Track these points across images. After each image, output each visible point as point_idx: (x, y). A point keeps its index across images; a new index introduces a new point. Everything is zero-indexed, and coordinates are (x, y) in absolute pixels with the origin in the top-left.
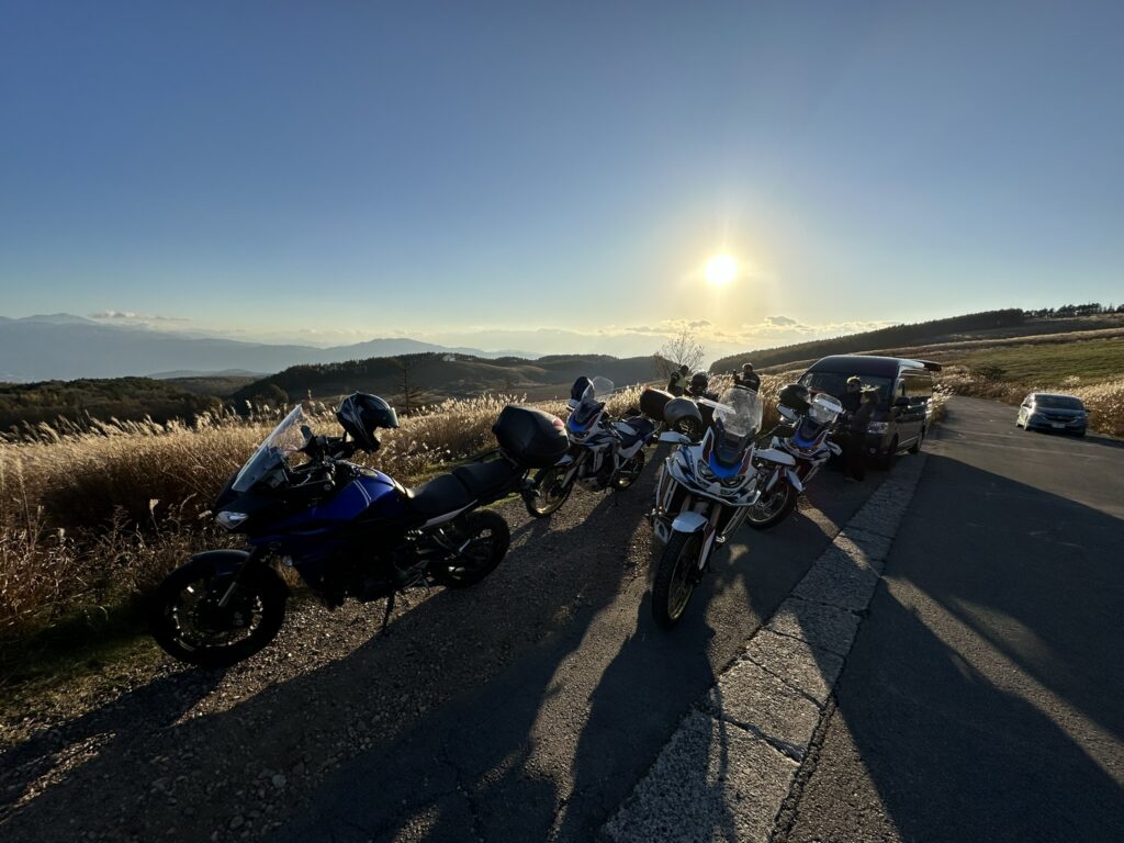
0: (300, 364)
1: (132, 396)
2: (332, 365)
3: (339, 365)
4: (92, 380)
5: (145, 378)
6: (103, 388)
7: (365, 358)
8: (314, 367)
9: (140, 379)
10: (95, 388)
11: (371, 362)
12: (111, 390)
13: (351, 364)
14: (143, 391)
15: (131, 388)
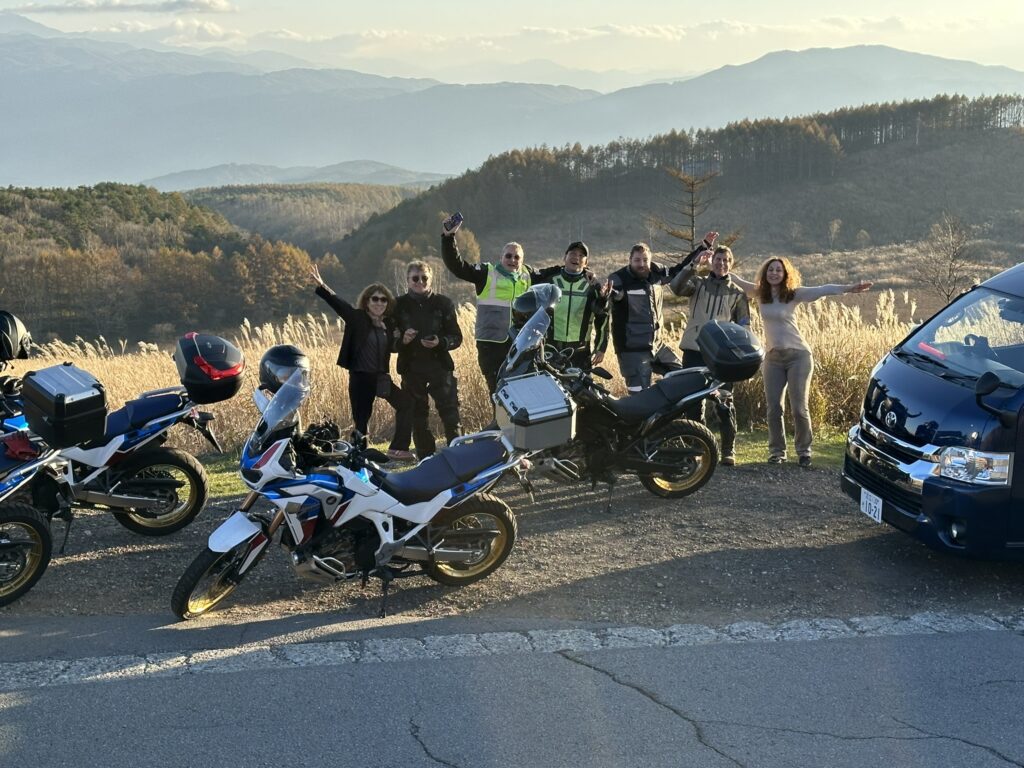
0: (521, 148)
1: (109, 239)
2: (614, 148)
3: (634, 149)
4: (27, 193)
5: (141, 188)
6: (48, 214)
7: (717, 124)
8: (563, 156)
9: (129, 190)
10: (32, 215)
11: (737, 136)
12: (63, 219)
13: (673, 145)
14: (131, 226)
15: (108, 217)
